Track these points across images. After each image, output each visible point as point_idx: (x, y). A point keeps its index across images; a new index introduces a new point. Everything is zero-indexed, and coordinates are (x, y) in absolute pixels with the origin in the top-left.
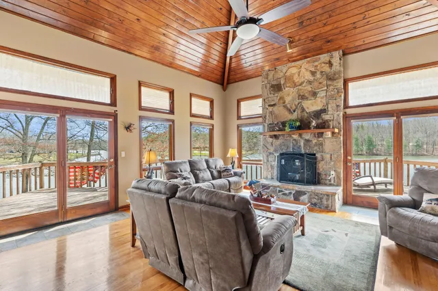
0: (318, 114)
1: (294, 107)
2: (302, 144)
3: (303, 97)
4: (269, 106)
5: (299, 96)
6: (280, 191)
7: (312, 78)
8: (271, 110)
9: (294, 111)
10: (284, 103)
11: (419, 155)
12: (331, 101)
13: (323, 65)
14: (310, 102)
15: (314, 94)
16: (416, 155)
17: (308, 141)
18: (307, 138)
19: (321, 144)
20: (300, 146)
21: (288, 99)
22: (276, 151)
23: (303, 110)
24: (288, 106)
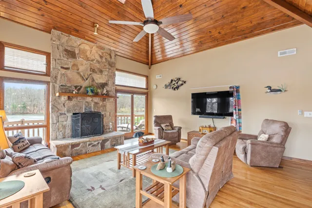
0: (103, 85)
1: (86, 76)
2: (92, 106)
3: (93, 71)
4: (62, 67)
5: (91, 69)
6: (89, 145)
7: (99, 59)
8: (63, 72)
9: (87, 79)
10: (78, 70)
11: (25, 113)
12: (110, 79)
13: (107, 54)
14: (98, 75)
15: (101, 72)
16: (23, 114)
17: (96, 103)
18: (96, 101)
19: (105, 106)
20: (91, 107)
21: (81, 68)
22: (68, 111)
23: (93, 80)
24: (82, 74)
